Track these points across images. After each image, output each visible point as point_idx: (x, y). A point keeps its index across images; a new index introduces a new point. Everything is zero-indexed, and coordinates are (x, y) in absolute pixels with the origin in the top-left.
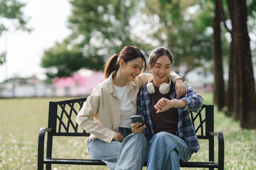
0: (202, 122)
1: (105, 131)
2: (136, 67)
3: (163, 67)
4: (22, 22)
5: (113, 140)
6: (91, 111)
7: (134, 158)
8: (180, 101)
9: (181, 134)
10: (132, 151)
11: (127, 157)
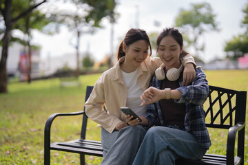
0: (231, 110)
1: (110, 120)
2: (138, 51)
3: (167, 50)
4: (214, 26)
5: (115, 130)
6: (95, 99)
7: (118, 156)
8: (175, 91)
9: (187, 128)
10: (118, 147)
11: (112, 154)
